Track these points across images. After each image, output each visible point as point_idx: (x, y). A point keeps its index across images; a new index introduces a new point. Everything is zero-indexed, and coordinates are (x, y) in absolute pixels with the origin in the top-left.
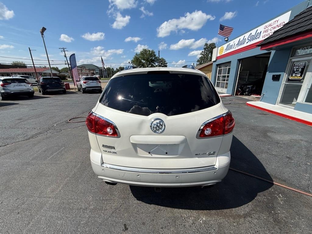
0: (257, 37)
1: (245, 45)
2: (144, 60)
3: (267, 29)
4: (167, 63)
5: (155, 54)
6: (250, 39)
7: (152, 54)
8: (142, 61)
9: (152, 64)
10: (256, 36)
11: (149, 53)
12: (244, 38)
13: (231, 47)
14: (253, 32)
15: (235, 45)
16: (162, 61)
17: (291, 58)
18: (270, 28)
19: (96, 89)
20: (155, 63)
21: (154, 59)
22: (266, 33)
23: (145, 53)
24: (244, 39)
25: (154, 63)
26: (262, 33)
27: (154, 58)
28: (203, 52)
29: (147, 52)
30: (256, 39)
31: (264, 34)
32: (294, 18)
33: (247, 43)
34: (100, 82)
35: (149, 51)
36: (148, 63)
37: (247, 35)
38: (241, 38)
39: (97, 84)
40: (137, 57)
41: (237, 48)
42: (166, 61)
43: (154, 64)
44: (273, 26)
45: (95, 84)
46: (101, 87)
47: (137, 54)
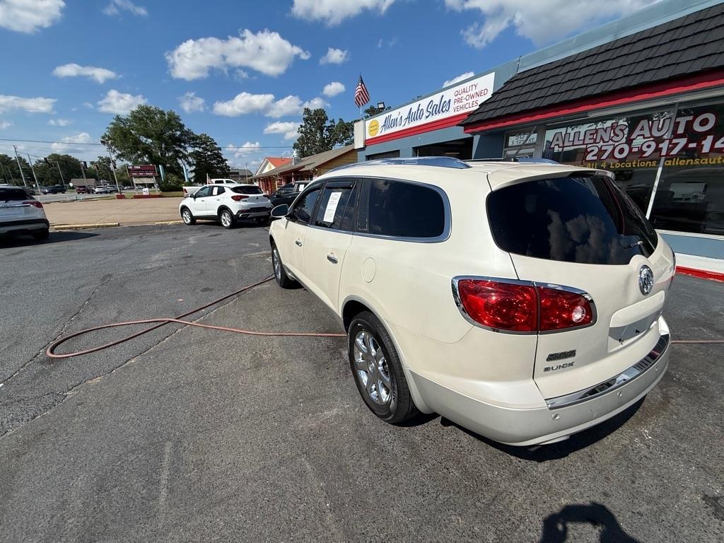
0: (444, 110)
1: (423, 121)
2: (148, 137)
3: (459, 96)
4: (220, 149)
5: (181, 122)
6: (431, 110)
7: (173, 123)
8: (143, 139)
9: (177, 149)
10: (443, 107)
11: (162, 120)
12: (420, 108)
13: (395, 122)
14: (436, 99)
15: (403, 119)
16: (205, 143)
17: (505, 149)
18: (464, 95)
19: (26, 230)
20: (185, 148)
21: (181, 135)
22: (459, 104)
23: (147, 118)
24: (418, 110)
25: (181, 147)
26: (452, 102)
27: (178, 133)
28: (301, 126)
29: (156, 114)
30: (443, 112)
31: (457, 104)
32: (503, 85)
33: (427, 117)
34: (39, 205)
35: (162, 113)
36: (163, 146)
37: (424, 103)
38: (414, 106)
39: (27, 212)
40: (121, 128)
41: (408, 126)
42: (216, 144)
43: (182, 150)
44: (469, 93)
45: (16, 211)
46: (45, 221)
47: (118, 118)
